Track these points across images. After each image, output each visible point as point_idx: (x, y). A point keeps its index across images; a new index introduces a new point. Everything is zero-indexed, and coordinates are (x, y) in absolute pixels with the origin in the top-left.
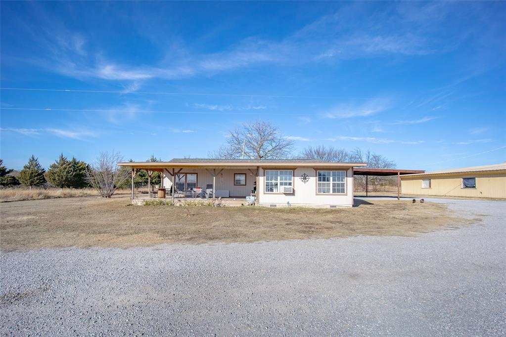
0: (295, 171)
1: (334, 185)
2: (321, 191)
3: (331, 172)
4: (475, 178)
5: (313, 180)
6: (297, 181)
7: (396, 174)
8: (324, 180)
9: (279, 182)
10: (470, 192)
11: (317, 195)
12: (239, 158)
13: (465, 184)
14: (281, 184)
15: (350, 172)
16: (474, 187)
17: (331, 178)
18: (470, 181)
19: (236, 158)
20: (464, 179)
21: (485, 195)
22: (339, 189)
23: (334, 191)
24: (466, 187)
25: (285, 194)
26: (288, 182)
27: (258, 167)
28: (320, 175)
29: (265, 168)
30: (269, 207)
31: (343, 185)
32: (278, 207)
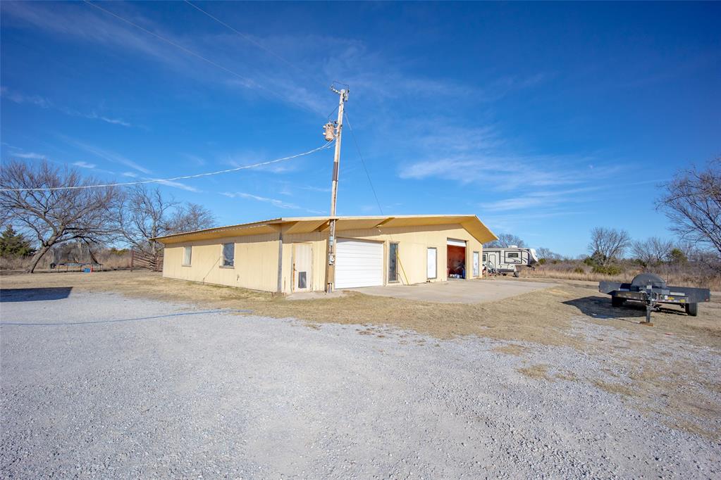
21: (241, 283)
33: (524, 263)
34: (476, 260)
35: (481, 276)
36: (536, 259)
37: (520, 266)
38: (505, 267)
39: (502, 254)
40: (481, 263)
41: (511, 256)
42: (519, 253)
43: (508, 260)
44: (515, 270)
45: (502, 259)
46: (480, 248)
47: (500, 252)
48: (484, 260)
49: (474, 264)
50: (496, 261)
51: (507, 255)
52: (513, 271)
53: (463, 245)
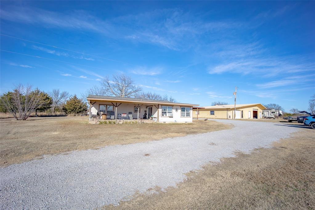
0: (174, 107)
1: (186, 113)
2: (182, 115)
3: (186, 108)
4: (214, 111)
5: (179, 111)
6: (174, 111)
7: (197, 109)
8: (183, 111)
9: (167, 111)
10: (212, 116)
11: (181, 117)
12: (112, 96)
13: (211, 113)
14: (168, 112)
15: (192, 108)
16: (214, 114)
17: (186, 110)
18: (213, 112)
19: (110, 96)
20: (211, 111)
21: (217, 117)
22: (188, 115)
23: (187, 116)
24: (211, 114)
25: (169, 117)
26: (170, 111)
27: (159, 104)
28: (182, 109)
29: (162, 105)
30: (163, 123)
31: (189, 113)
32: (166, 123)
33: (277, 115)
34: (260, 114)
35: (262, 118)
36: (282, 114)
37: (276, 116)
38: (270, 116)
39: (269, 112)
40: (262, 115)
41: (272, 113)
42: (275, 112)
43: (271, 114)
44: (274, 117)
45: (269, 114)
46: (261, 111)
47: (268, 112)
48: (263, 114)
49: (260, 115)
50: (266, 114)
51: (271, 113)
52: (273, 118)
53: (257, 110)
